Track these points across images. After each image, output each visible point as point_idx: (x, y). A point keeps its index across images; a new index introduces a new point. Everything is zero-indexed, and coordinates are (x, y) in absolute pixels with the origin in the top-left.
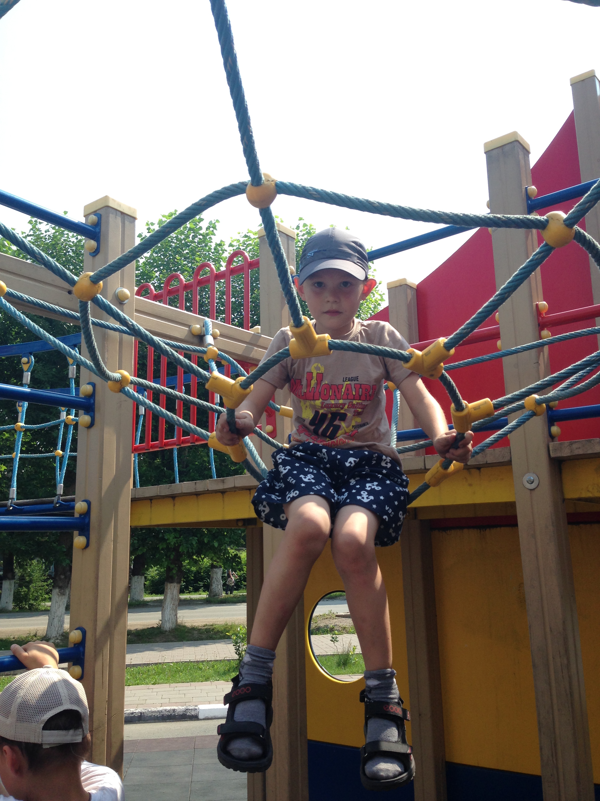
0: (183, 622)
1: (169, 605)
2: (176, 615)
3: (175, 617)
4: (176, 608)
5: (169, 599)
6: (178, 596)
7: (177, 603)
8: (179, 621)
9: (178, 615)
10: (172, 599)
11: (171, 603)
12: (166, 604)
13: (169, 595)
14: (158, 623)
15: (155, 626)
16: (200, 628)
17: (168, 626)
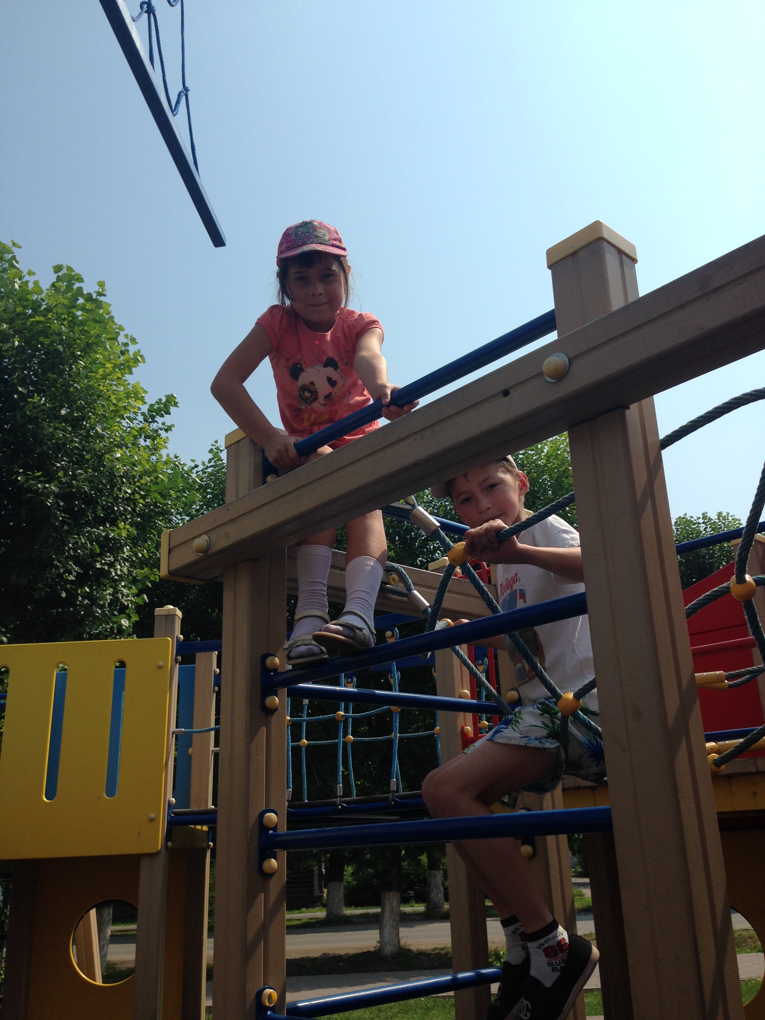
0: (407, 944)
1: (388, 920)
2: (398, 934)
3: (397, 937)
4: (397, 924)
5: (387, 914)
6: (399, 908)
7: (398, 918)
8: (402, 942)
9: (401, 935)
10: (392, 912)
11: (391, 918)
12: (385, 921)
13: (388, 909)
14: (375, 945)
15: (372, 949)
16: (429, 952)
17: (389, 950)
